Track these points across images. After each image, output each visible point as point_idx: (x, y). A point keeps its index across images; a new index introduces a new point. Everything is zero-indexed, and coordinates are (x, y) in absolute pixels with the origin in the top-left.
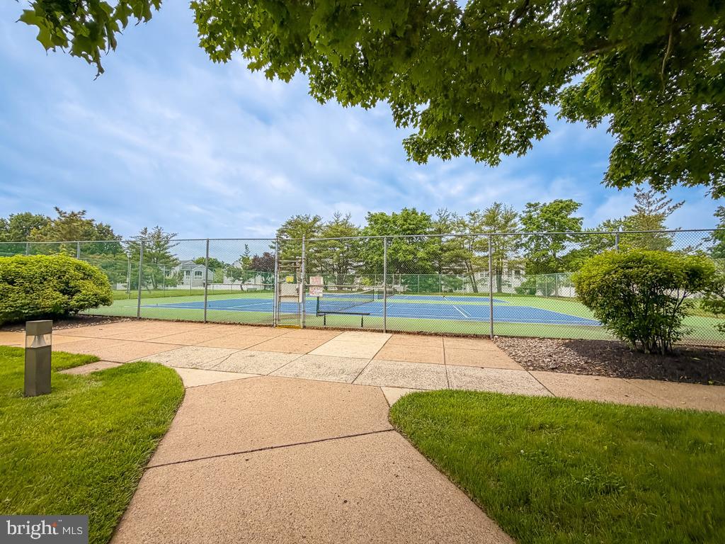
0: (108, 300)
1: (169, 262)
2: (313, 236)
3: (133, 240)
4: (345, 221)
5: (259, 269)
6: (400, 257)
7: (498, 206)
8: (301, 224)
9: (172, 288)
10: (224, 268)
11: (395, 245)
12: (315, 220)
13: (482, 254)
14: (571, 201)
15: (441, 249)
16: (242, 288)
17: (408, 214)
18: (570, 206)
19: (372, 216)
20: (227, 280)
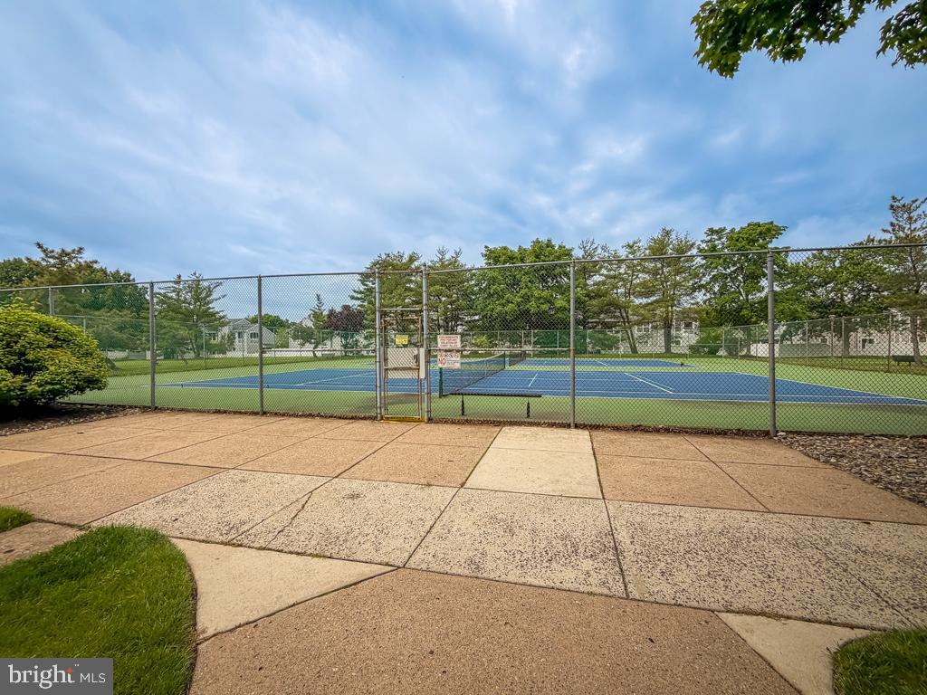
0: (97, 381)
1: (214, 320)
2: (411, 281)
3: (162, 291)
4: (453, 260)
5: (337, 328)
6: (532, 306)
7: (668, 233)
8: (392, 265)
9: (221, 356)
10: (289, 327)
11: (523, 292)
12: (412, 259)
13: (644, 301)
14: (772, 223)
15: (588, 295)
16: (315, 354)
17: (541, 248)
18: (771, 231)
19: (491, 251)
20: (295, 344)
